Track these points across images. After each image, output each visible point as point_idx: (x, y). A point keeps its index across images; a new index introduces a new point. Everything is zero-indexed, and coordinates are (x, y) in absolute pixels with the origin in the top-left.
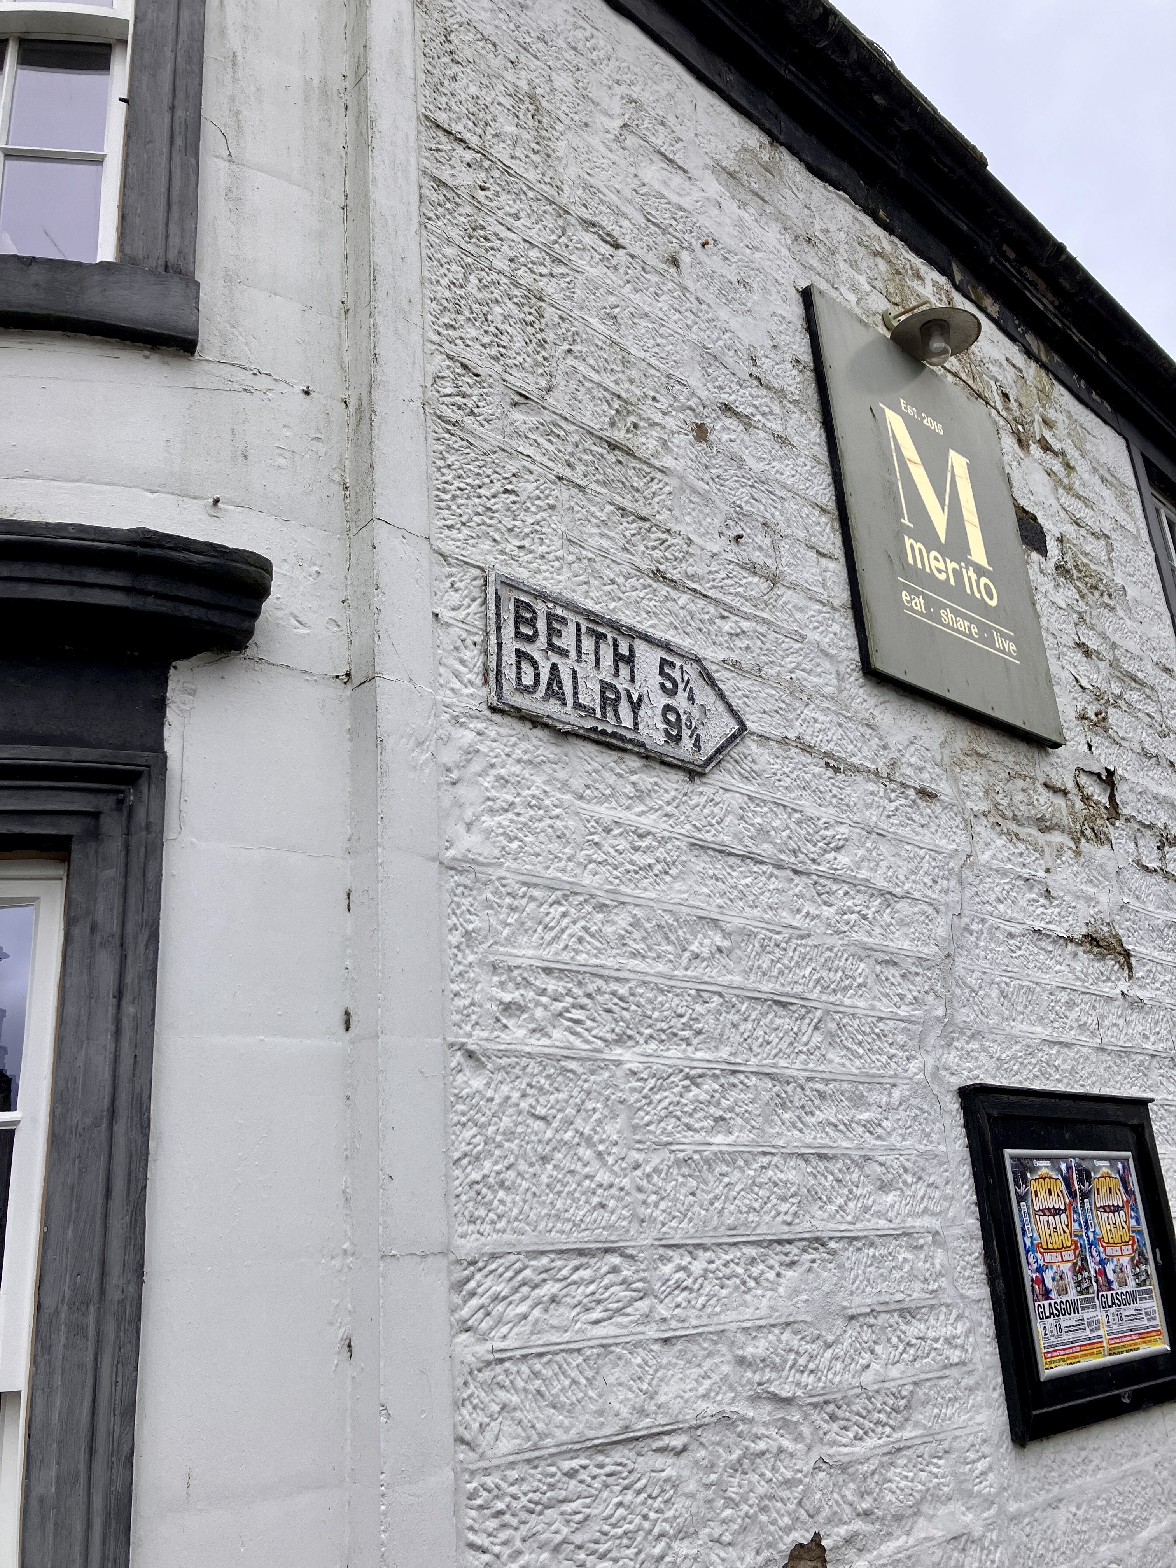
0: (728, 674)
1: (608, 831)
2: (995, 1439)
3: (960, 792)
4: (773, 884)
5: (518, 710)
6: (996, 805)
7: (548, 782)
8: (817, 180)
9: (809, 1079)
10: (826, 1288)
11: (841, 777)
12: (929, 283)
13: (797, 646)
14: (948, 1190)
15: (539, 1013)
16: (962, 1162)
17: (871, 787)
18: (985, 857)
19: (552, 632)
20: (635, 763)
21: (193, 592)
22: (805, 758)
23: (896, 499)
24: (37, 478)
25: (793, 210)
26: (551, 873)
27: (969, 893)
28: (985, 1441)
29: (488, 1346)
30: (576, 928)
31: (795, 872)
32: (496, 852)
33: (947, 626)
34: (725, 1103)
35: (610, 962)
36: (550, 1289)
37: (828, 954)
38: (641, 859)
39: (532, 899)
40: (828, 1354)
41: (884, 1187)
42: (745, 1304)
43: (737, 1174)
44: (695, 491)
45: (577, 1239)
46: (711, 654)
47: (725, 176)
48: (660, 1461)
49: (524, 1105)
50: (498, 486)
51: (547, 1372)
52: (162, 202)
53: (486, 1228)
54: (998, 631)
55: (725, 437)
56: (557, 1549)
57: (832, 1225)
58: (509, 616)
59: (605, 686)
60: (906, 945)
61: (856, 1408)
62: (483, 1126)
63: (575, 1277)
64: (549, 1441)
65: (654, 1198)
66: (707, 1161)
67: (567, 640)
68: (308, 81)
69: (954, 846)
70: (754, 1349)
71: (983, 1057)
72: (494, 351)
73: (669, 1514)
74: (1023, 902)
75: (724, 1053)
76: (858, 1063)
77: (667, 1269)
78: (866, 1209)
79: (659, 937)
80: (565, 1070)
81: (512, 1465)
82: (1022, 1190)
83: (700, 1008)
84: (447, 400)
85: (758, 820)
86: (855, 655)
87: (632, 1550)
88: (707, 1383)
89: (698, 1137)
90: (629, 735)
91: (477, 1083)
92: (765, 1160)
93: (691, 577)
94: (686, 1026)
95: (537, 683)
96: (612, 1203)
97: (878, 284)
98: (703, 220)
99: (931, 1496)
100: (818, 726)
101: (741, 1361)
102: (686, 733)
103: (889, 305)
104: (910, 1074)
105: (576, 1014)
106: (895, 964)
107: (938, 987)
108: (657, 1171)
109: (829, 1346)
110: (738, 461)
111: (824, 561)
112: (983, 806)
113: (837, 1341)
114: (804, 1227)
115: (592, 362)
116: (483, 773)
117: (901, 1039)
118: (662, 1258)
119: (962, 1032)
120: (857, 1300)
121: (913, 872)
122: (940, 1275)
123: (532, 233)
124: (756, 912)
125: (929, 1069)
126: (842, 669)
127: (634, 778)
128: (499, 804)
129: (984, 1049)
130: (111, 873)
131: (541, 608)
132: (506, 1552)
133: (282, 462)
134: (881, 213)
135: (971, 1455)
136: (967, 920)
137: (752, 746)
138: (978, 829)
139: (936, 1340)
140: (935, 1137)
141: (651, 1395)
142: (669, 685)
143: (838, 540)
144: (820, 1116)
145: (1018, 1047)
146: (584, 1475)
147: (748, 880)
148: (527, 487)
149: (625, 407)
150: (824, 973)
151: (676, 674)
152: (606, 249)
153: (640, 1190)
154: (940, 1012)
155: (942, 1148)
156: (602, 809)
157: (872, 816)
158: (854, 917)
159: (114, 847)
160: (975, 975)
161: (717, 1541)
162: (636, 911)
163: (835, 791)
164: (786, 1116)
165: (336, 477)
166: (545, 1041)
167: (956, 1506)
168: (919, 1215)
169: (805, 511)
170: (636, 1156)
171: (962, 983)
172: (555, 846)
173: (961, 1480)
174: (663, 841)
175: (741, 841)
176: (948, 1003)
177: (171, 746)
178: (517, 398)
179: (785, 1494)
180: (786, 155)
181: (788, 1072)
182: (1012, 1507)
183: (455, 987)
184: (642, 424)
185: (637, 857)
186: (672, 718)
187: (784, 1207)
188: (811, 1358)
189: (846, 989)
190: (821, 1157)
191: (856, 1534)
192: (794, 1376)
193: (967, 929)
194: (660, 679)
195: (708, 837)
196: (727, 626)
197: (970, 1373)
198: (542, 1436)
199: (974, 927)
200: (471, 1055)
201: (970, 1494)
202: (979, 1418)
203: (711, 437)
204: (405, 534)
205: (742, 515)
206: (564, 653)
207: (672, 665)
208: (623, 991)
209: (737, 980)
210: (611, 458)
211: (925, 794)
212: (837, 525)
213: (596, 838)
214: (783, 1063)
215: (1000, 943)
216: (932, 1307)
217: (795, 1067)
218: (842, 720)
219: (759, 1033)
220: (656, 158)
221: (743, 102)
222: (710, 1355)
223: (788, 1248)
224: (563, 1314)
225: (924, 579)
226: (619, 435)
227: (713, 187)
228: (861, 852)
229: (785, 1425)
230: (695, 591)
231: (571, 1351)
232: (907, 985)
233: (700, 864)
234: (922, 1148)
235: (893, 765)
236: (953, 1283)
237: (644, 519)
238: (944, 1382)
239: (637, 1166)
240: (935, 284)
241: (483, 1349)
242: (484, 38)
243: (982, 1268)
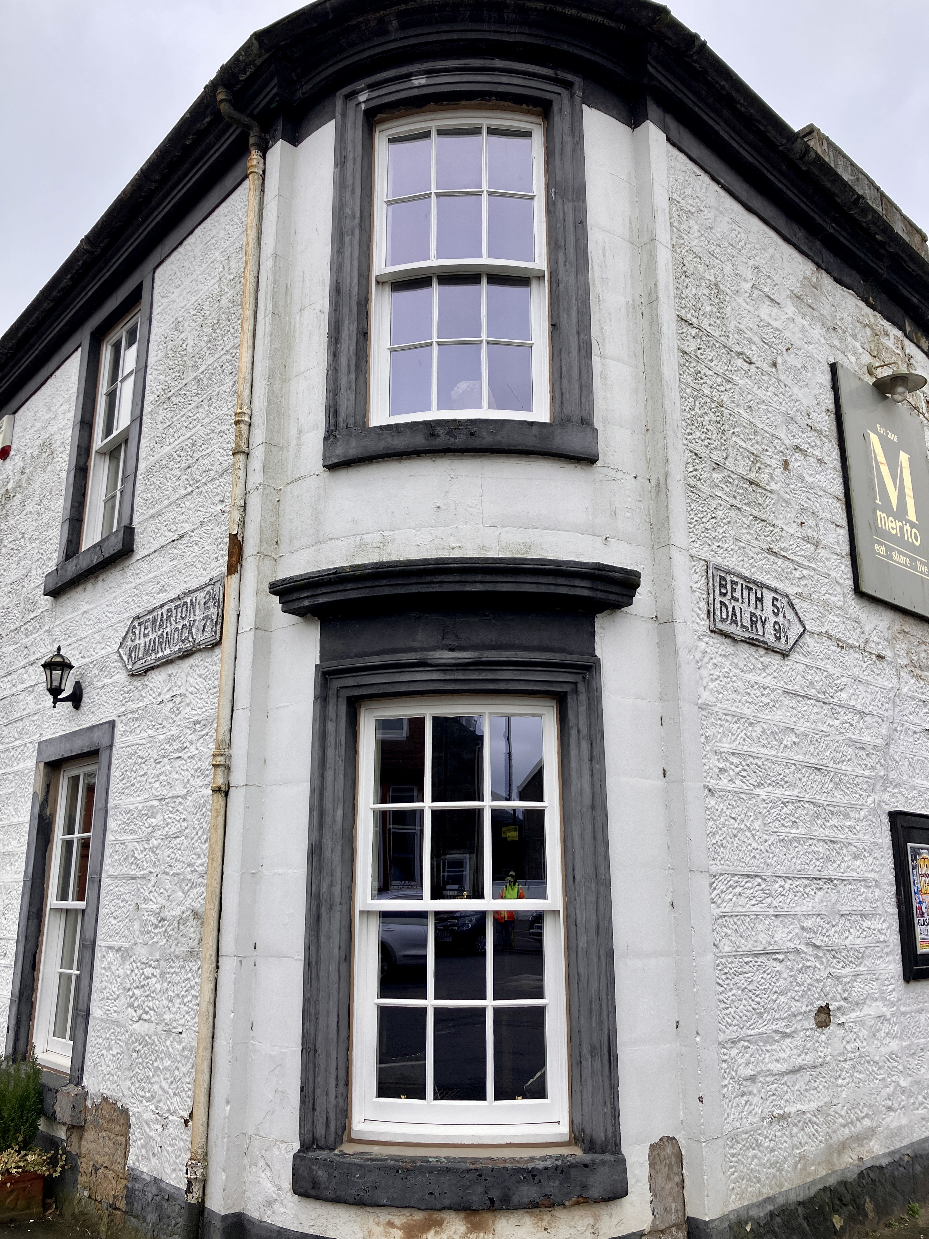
0: (798, 601)
1: (752, 687)
2: (897, 977)
3: (895, 654)
4: (816, 710)
5: (721, 631)
6: (912, 660)
7: (731, 665)
8: (839, 286)
9: (828, 805)
10: (833, 901)
11: (844, 651)
12: (892, 337)
13: (826, 580)
14: (882, 861)
15: (731, 773)
16: (888, 848)
17: (857, 655)
18: (905, 690)
19: (733, 590)
20: (762, 652)
21: (614, 589)
22: (829, 642)
23: (874, 489)
24: (538, 528)
25: (826, 310)
26: (734, 709)
27: (897, 710)
28: (892, 977)
29: (720, 910)
30: (742, 734)
31: (824, 703)
32: (715, 700)
33: (895, 561)
34: (796, 815)
35: (755, 750)
36: (738, 890)
37: (837, 744)
38: (766, 700)
39: (727, 721)
40: (833, 930)
41: (856, 857)
42: (803, 904)
43: (800, 847)
44: (784, 500)
45: (747, 870)
46: (791, 590)
47: (796, 299)
48: (775, 964)
49: (728, 813)
50: (709, 516)
51: (739, 923)
52: (577, 385)
53: (718, 863)
54: (920, 560)
55: (796, 465)
56: (743, 990)
57: (835, 873)
58: (717, 584)
59: (753, 615)
60: (869, 739)
61: (843, 954)
62: (715, 821)
63: (746, 886)
64: (740, 950)
65: (771, 855)
66: (790, 841)
67: (738, 594)
68: (627, 303)
69: (891, 685)
70: (808, 924)
71: (899, 796)
72: (706, 443)
73: (778, 984)
74: (921, 714)
75: (796, 792)
76: (847, 798)
77: (777, 886)
78: (848, 867)
79: (772, 738)
80: (740, 798)
81: (729, 957)
82: (914, 864)
83: (787, 771)
84: (690, 475)
85: (810, 677)
86: (851, 583)
87: (766, 996)
88: (791, 935)
89: (787, 830)
90: (761, 639)
91: (713, 803)
92: (811, 842)
93: (782, 549)
94: (782, 779)
95: (728, 616)
96: (758, 856)
97: (866, 346)
98: (787, 334)
99: (870, 997)
100: (835, 624)
101: (802, 928)
102: (783, 634)
103: (871, 358)
104: (868, 804)
105: (744, 774)
106: (864, 749)
107: (882, 761)
108: (773, 844)
109: (833, 926)
110: (801, 478)
111: (838, 529)
112: (906, 662)
113: (836, 925)
114: (825, 873)
115: (742, 436)
116: (708, 663)
117: (865, 786)
118: (775, 881)
119: (891, 784)
120: (844, 908)
121: (873, 700)
122: (877, 900)
123: (718, 368)
124: (808, 724)
125: (877, 802)
126: (845, 591)
127: (762, 660)
128: (715, 677)
129: (900, 792)
130: (583, 709)
131: (728, 578)
132: (728, 988)
133: (628, 515)
134: (871, 299)
135: (887, 983)
136: (895, 725)
137: (807, 638)
138: (903, 674)
139: (874, 930)
140: (877, 835)
141: (773, 937)
142: (776, 611)
143: (844, 515)
144: (831, 823)
145: (915, 792)
146: (751, 964)
147: (805, 708)
148: (720, 514)
149: (755, 458)
150: (835, 754)
151: (778, 604)
152: (746, 366)
153: (767, 851)
154: (882, 773)
155: (880, 840)
156: (750, 676)
157: (856, 671)
158: (848, 725)
159: (583, 697)
160: (899, 754)
161: (794, 998)
162: (764, 725)
163: (841, 659)
164: (819, 822)
165: (648, 519)
166: (733, 785)
167: (879, 1003)
168: (870, 872)
169: (830, 501)
170: (765, 837)
171: (892, 758)
172: (734, 696)
173: (882, 992)
174: (773, 691)
175: (803, 688)
176: (886, 769)
177: (598, 653)
178: (715, 466)
179: (817, 985)
180: (824, 274)
181: (820, 802)
182: (903, 1009)
183: (704, 761)
184: (762, 466)
185: (763, 699)
186: (777, 627)
187: (818, 863)
188: (827, 930)
189: (843, 761)
190: (831, 841)
191: (842, 1006)
192: (821, 937)
193: (896, 730)
194: (772, 608)
195: (790, 687)
196: (797, 574)
197: (888, 946)
198: (738, 947)
199: (899, 728)
200: (710, 790)
201: (886, 999)
202: (890, 967)
203: (790, 467)
204: (680, 549)
205: (803, 510)
206: (737, 600)
207: (777, 600)
208: (760, 763)
209: (801, 757)
210: (750, 489)
211: (880, 657)
212: (844, 507)
213: (748, 690)
214: (818, 797)
215: (910, 737)
216: (873, 915)
217: (822, 799)
218: (845, 620)
219: (809, 783)
220: (766, 300)
221: (806, 249)
222: (791, 924)
223: (819, 882)
224: (743, 901)
225: (884, 534)
226: (753, 476)
227: (790, 309)
228: (851, 691)
229: (817, 957)
230: (784, 557)
231: (745, 916)
232: (868, 759)
233: (787, 701)
234: (872, 840)
235: (866, 642)
236: (883, 904)
237: (764, 521)
238: (877, 949)
239: (766, 841)
240: (896, 337)
241: (719, 911)
242: (697, 256)
243: (895, 900)
